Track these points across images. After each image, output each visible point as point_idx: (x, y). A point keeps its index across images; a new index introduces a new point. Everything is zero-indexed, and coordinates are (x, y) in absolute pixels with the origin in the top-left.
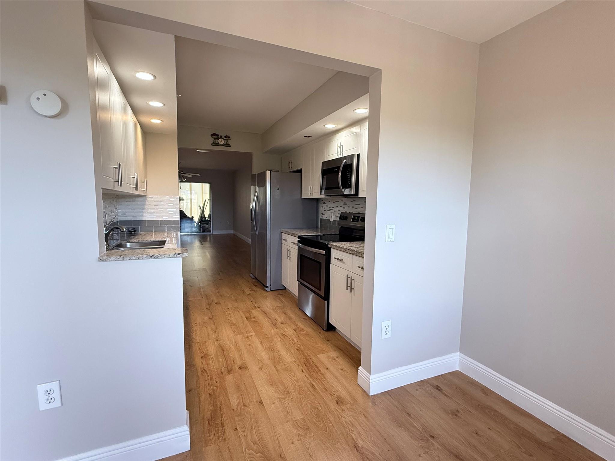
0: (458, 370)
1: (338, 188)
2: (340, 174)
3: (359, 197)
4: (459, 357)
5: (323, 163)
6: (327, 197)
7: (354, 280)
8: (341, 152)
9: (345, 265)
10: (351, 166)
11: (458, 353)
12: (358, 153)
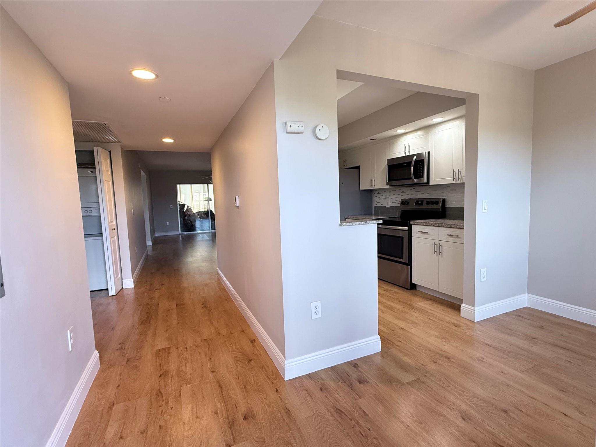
0: (527, 307)
1: (411, 178)
2: (412, 168)
3: (430, 184)
4: (527, 297)
5: (389, 160)
6: (391, 187)
7: (441, 246)
8: (409, 151)
9: (430, 236)
10: (422, 161)
11: (527, 294)
12: (428, 151)
